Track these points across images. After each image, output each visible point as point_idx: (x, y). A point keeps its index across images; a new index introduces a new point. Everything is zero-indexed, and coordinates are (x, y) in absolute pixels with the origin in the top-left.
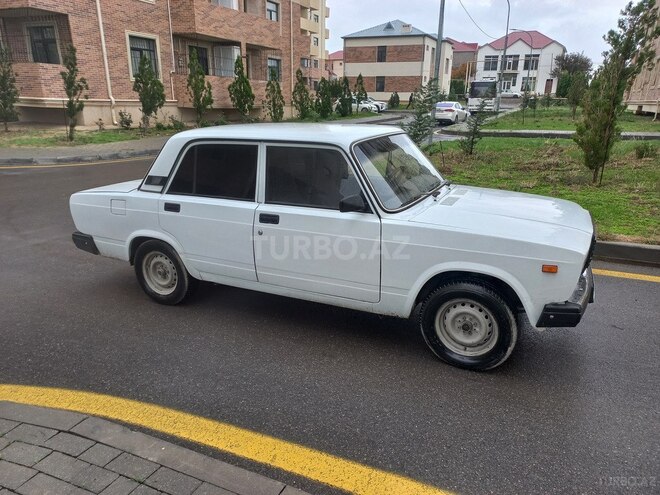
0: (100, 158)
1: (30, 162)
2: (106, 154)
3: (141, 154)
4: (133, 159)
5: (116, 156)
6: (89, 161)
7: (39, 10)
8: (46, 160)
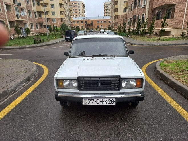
0: (159, 45)
1: (142, 45)
2: (161, 44)
3: (173, 45)
4: (169, 46)
5: (164, 45)
6: (156, 45)
7: (167, 5)
8: (146, 44)
